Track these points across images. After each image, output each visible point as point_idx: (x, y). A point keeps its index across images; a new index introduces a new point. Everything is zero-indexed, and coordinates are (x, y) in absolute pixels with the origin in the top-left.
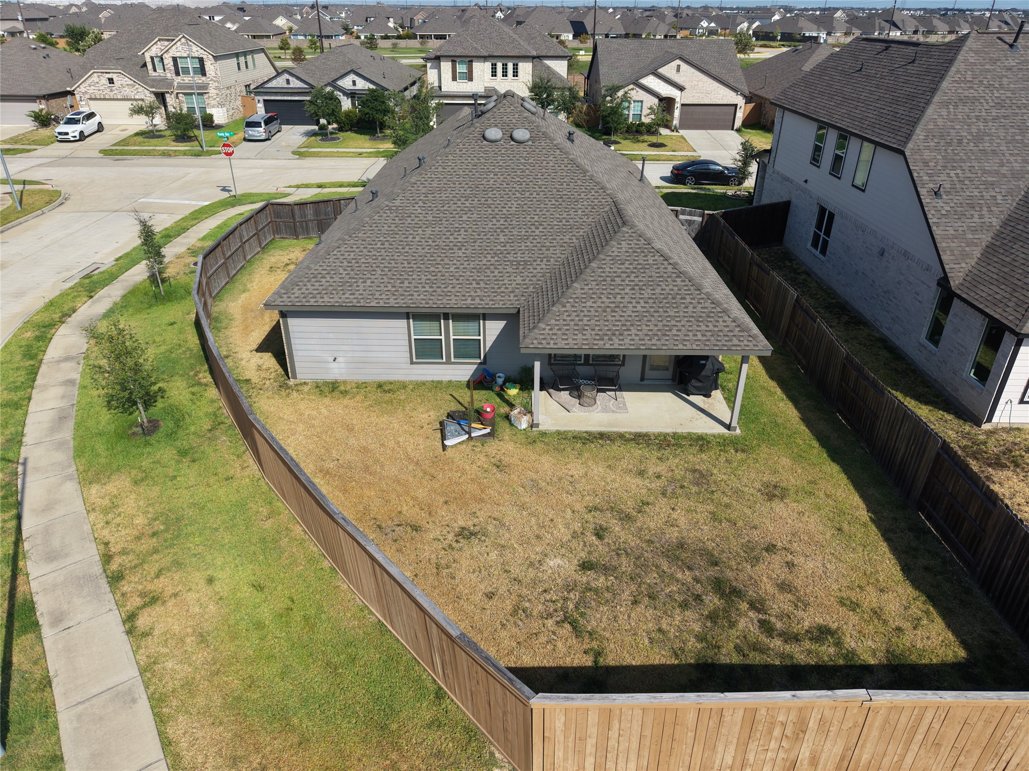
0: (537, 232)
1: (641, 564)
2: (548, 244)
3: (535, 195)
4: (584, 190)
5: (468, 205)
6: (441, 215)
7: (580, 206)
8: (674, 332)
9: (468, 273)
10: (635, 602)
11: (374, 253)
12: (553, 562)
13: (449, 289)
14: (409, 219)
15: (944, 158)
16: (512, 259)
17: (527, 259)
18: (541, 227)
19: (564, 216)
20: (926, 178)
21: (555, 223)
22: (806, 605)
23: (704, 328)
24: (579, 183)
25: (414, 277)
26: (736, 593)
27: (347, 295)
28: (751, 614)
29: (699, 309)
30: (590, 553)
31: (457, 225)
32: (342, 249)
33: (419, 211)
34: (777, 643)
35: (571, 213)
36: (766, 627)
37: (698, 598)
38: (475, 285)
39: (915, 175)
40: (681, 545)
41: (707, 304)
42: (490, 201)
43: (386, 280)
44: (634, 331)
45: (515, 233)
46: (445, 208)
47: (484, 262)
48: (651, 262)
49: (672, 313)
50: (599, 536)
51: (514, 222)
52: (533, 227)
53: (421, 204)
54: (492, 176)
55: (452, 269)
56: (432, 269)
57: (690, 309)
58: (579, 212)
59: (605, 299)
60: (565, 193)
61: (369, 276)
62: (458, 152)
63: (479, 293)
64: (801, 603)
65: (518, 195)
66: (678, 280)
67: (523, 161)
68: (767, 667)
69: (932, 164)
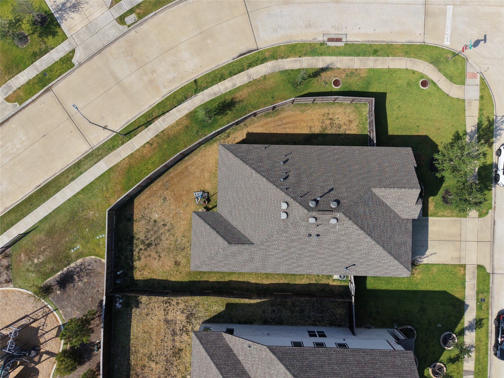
4: (259, 235)
5: (253, 197)
6: (249, 189)
7: (253, 232)
8: (195, 249)
9: (228, 198)
11: (235, 170)
12: (157, 216)
13: (223, 192)
14: (248, 179)
16: (233, 210)
17: (233, 214)
19: (249, 227)
20: (255, 347)
21: (246, 224)
23: (196, 256)
25: (227, 183)
27: (221, 165)
28: (143, 248)
30: (158, 222)
31: (245, 194)
32: (237, 161)
33: (251, 182)
34: (137, 250)
37: (147, 240)
38: (224, 199)
39: (257, 344)
41: (202, 259)
42: (254, 204)
43: (226, 175)
44: (196, 239)
45: (242, 211)
46: (252, 190)
47: (232, 202)
48: (215, 247)
49: (200, 249)
50: (163, 225)
51: (246, 211)
52: (244, 217)
53: (254, 182)
54: (265, 205)
55: (230, 193)
56: (230, 187)
57: (201, 254)
59: (205, 233)
60: (258, 228)
61: (227, 170)
63: (222, 201)
65: (257, 213)
67: (272, 216)
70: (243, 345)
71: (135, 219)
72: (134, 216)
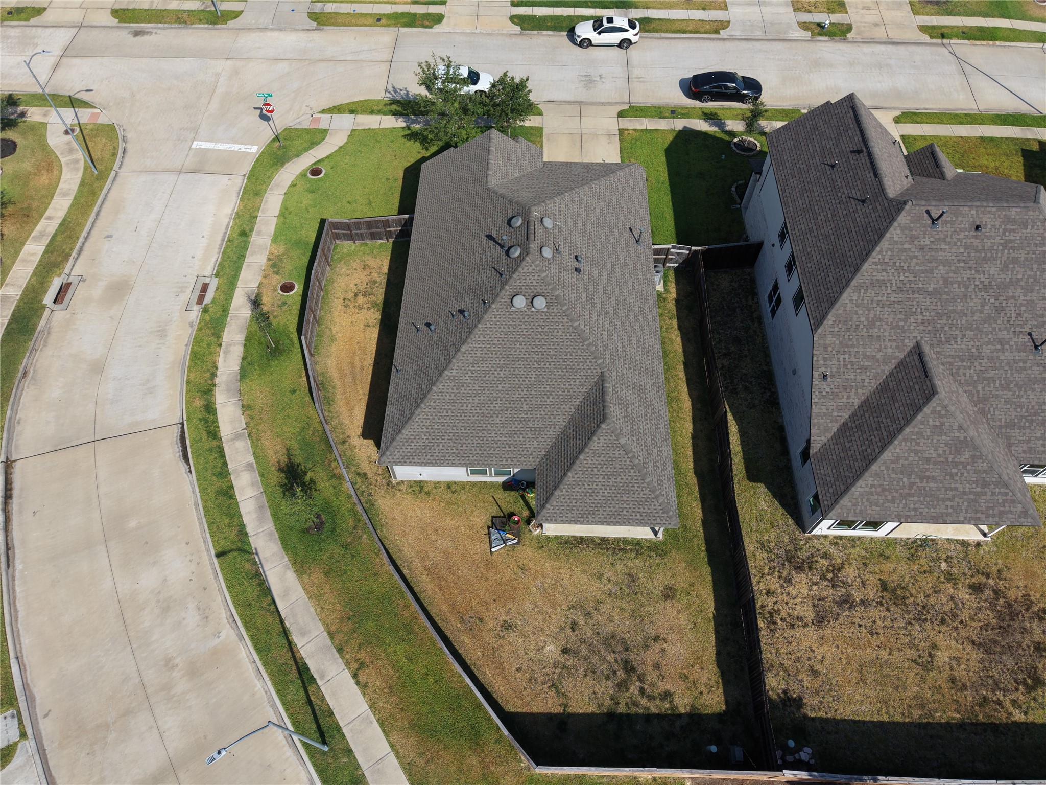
0: (548, 403)
1: (592, 650)
2: (555, 413)
3: (547, 366)
4: (582, 360)
5: (502, 375)
6: (484, 385)
7: (578, 376)
8: (625, 513)
9: (503, 438)
10: (586, 675)
11: (442, 420)
12: (549, 647)
13: (491, 452)
14: (463, 388)
15: (841, 343)
16: (531, 425)
17: (541, 426)
18: (551, 397)
19: (567, 386)
20: (821, 362)
21: (561, 393)
22: (663, 678)
23: (642, 510)
24: (579, 353)
25: (469, 441)
26: (633, 669)
27: (429, 457)
28: (637, 684)
29: (641, 495)
30: (567, 642)
31: (495, 395)
32: (421, 416)
33: (469, 381)
34: (644, 702)
35: (572, 383)
36: (642, 691)
37: (615, 672)
38: (507, 448)
39: (815, 359)
40: (613, 636)
41: (647, 492)
42: (517, 372)
43: (452, 444)
44: (601, 512)
45: (534, 402)
46: (487, 378)
47: (513, 428)
48: (617, 455)
49: (625, 498)
50: (573, 629)
51: (533, 392)
52: (545, 397)
53: (470, 374)
54: (518, 346)
55: (493, 435)
56: (480, 434)
57: (636, 495)
58: (577, 383)
59: (586, 486)
60: (569, 363)
61: (440, 440)
62: (493, 319)
63: (511, 455)
64: (662, 677)
65: (536, 366)
66: (632, 471)
67: (540, 330)
68: (637, 714)
69: (830, 349)
70: (824, 393)
71: (560, 710)
72: (552, 711)
